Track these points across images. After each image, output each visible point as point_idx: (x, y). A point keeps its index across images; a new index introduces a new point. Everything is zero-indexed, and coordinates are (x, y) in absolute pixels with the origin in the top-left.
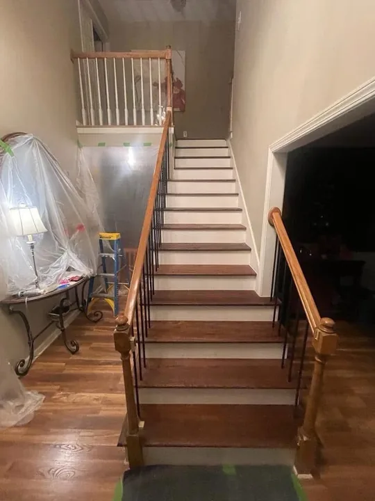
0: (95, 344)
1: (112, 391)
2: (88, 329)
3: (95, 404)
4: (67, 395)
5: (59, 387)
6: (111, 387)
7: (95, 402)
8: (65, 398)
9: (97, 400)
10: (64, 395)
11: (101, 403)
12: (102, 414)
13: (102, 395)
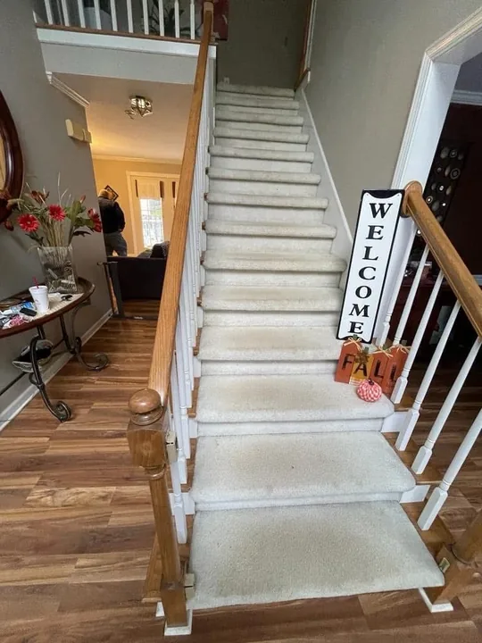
0: (97, 405)
1: (128, 480)
2: (85, 382)
3: (101, 507)
4: (53, 494)
5: (37, 480)
6: (127, 475)
7: (101, 502)
8: (49, 498)
9: (104, 498)
10: (48, 494)
11: (111, 505)
12: (114, 522)
13: (113, 489)
